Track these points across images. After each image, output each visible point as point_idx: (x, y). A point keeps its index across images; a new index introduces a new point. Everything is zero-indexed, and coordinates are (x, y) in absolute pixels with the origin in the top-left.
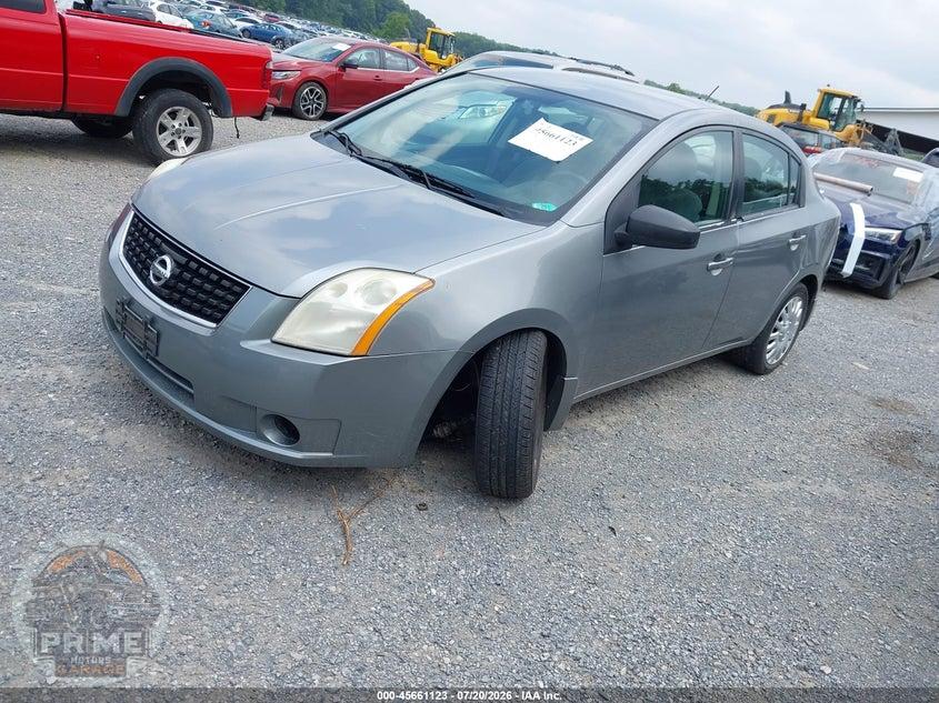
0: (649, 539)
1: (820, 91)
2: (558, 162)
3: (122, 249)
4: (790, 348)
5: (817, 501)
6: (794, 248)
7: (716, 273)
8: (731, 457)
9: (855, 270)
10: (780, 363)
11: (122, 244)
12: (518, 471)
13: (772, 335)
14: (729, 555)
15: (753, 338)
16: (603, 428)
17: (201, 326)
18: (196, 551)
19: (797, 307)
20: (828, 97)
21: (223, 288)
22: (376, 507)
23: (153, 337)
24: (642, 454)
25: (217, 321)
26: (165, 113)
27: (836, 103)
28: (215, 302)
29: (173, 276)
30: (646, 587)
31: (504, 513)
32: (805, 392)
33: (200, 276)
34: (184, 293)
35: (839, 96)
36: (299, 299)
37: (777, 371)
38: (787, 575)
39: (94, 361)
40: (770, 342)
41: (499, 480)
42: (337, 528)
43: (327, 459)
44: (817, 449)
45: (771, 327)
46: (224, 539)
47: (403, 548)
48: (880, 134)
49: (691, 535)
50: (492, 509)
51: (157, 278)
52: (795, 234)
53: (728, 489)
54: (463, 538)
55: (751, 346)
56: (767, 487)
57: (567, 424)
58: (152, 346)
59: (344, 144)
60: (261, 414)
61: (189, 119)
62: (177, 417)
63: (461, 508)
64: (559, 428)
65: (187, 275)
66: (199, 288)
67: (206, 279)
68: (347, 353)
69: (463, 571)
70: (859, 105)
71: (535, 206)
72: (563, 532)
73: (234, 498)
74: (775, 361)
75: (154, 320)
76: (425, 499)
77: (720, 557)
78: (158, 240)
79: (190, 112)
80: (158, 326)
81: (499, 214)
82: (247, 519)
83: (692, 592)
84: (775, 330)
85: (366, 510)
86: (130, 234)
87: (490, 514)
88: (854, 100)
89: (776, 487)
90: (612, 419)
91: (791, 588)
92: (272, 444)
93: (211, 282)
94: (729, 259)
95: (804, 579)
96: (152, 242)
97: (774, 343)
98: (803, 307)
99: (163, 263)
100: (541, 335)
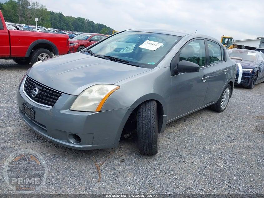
0: (196, 164)
1: (221, 37)
2: (154, 51)
3: (23, 88)
4: (227, 104)
5: (245, 147)
6: (225, 73)
7: (204, 81)
8: (216, 137)
9: (241, 81)
10: (225, 109)
11: (23, 87)
12: (152, 146)
13: (222, 100)
14: (222, 167)
15: (216, 101)
16: (176, 131)
17: (48, 108)
18: (49, 181)
19: (228, 91)
20: (224, 38)
21: (54, 95)
22: (108, 162)
23: (33, 113)
24: (189, 138)
25: (52, 105)
26: (40, 55)
27: (227, 40)
28: (51, 100)
29: (38, 93)
30: (198, 179)
31: (149, 160)
32: (234, 116)
33: (47, 92)
34: (42, 98)
35: (227, 38)
36: (78, 96)
37: (225, 111)
38: (242, 171)
39: (17, 125)
40: (222, 102)
41: (146, 149)
42: (96, 170)
43: (90, 147)
44: (242, 132)
45: (221, 98)
46: (59, 177)
47: (118, 174)
48: (240, 47)
49: (209, 161)
50: (145, 159)
51: (34, 95)
52: (225, 69)
53: (217, 146)
54: (137, 169)
55: (216, 104)
56: (229, 145)
57: (165, 131)
58: (33, 116)
59: (90, 53)
60: (68, 134)
61: (47, 56)
62: (43, 139)
63: (135, 160)
64: (163, 132)
65: (43, 93)
66: (47, 96)
67: (48, 93)
68: (94, 111)
69: (138, 180)
70: (233, 40)
71: (148, 63)
72: (169, 164)
73: (62, 163)
74: (224, 108)
75: (33, 108)
76: (123, 158)
77: (219, 167)
78: (34, 84)
79: (47, 54)
80: (35, 110)
81: (138, 67)
82: (67, 169)
83: (213, 180)
84: (223, 99)
85: (105, 163)
86: (26, 83)
87: (145, 161)
88: (231, 39)
89: (232, 144)
90: (178, 129)
91: (244, 175)
92: (72, 144)
93: (50, 94)
94: (208, 77)
95: (247, 172)
96: (32, 84)
97: (223, 102)
98: (230, 91)
99: (35, 90)
100: (154, 101)
